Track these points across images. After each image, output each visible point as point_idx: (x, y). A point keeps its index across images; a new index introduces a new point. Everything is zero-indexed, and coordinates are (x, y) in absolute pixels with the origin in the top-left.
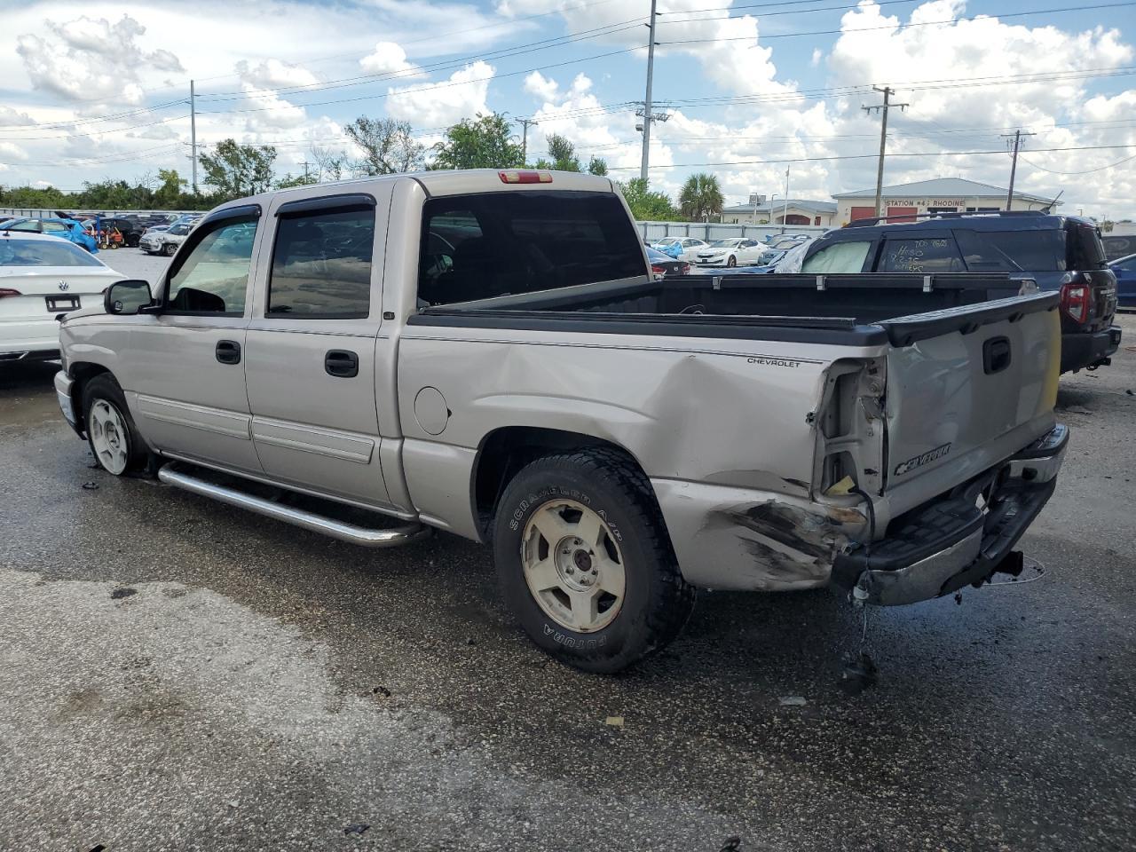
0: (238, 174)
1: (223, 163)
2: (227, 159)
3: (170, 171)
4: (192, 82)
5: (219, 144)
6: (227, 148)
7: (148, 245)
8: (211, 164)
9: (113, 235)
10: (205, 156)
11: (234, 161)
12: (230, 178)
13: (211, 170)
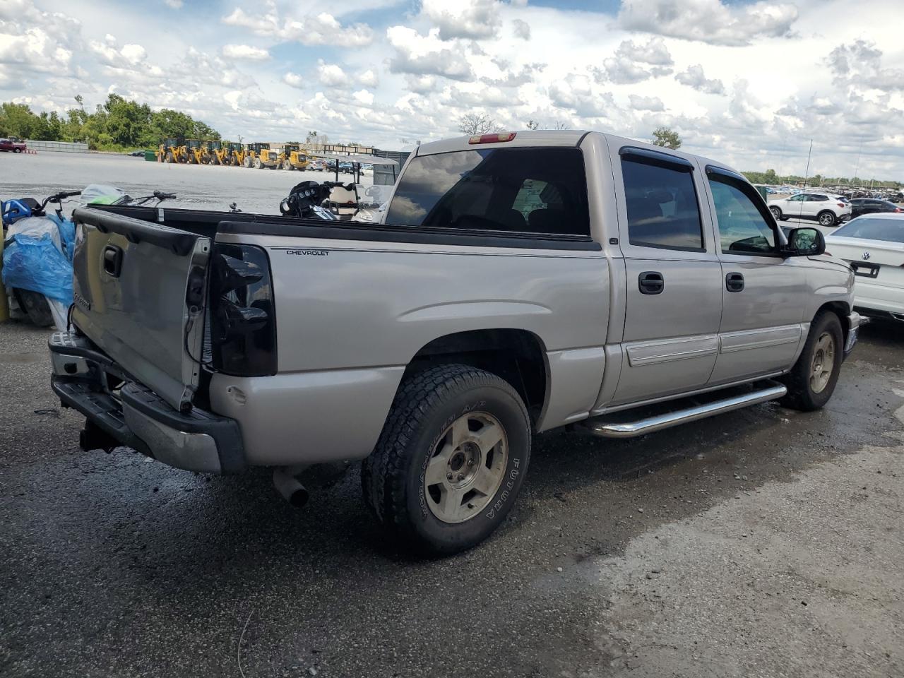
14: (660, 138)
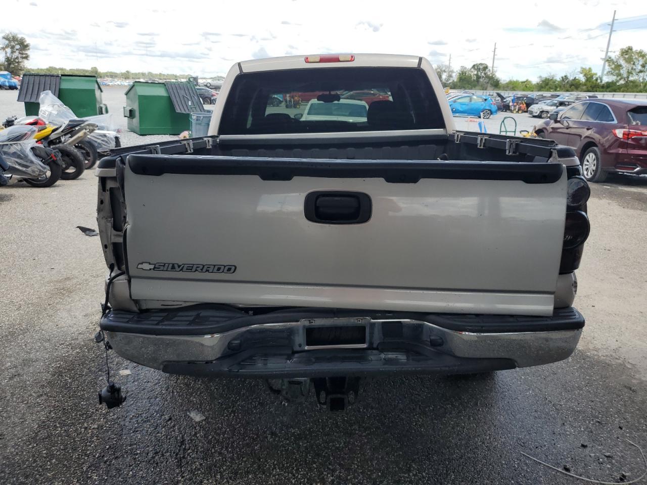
0: (630, 69)
1: (622, 62)
2: (625, 59)
3: (588, 68)
4: (615, 11)
5: (622, 49)
6: (627, 53)
7: (532, 112)
8: (613, 63)
9: (521, 105)
10: (610, 58)
11: (629, 60)
12: (624, 72)
13: (613, 66)
14: (10, 41)
